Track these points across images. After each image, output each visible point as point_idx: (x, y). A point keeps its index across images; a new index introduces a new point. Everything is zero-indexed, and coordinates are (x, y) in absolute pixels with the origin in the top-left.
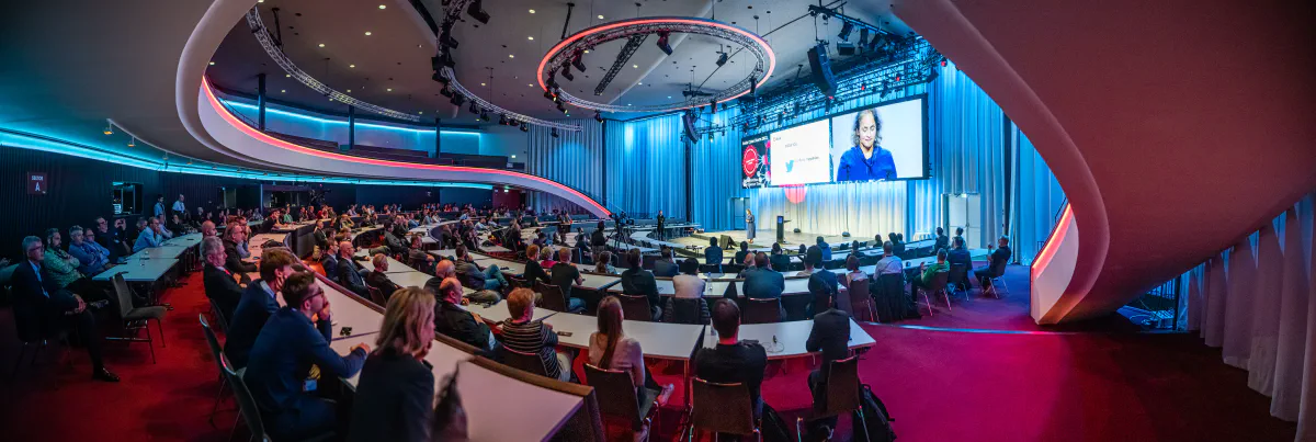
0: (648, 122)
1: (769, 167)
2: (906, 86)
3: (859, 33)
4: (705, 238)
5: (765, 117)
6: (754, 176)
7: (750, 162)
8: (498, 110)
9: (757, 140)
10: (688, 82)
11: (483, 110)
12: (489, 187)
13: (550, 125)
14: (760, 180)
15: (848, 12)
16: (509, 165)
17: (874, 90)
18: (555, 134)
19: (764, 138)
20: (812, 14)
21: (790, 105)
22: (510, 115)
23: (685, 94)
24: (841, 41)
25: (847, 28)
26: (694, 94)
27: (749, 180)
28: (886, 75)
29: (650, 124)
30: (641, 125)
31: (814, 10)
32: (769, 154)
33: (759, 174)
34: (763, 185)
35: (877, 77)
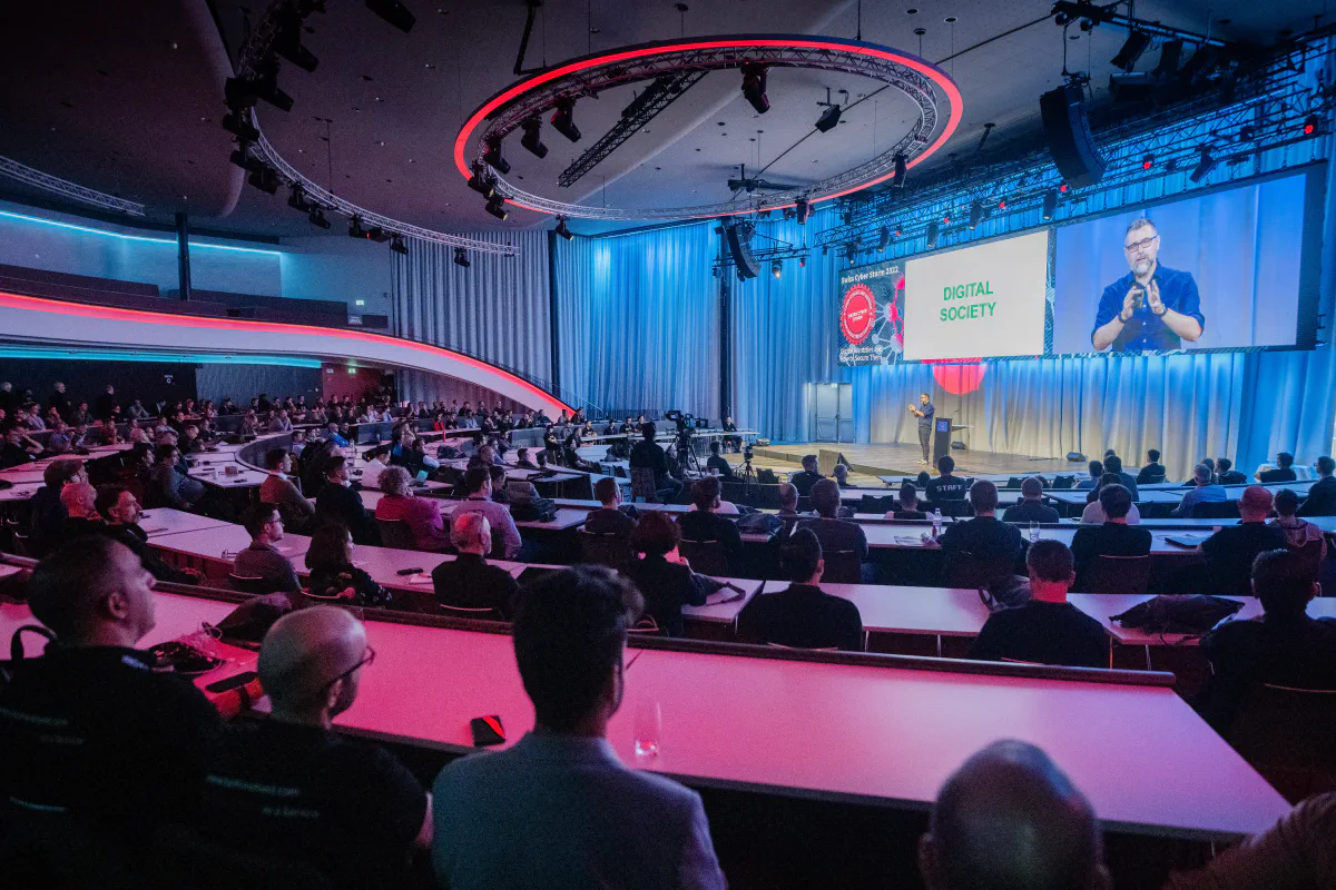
0: (641, 240)
1: (900, 326)
2: (1259, 151)
3: (1160, 50)
4: (789, 458)
5: (900, 229)
6: (868, 342)
7: (856, 316)
8: (347, 207)
9: (874, 274)
10: (738, 162)
11: (316, 205)
12: (317, 364)
13: (453, 241)
14: (879, 349)
15: (1141, 12)
16: (354, 320)
17: (1171, 167)
18: (461, 258)
19: (892, 270)
20: (1059, 21)
21: (959, 203)
22: (371, 218)
23: (733, 185)
24: (1119, 73)
25: (1137, 42)
26: (750, 185)
27: (853, 349)
28: (1213, 133)
29: (647, 242)
30: (627, 243)
31: (1063, 13)
32: (901, 301)
33: (876, 338)
34: (885, 361)
35: (1184, 137)
